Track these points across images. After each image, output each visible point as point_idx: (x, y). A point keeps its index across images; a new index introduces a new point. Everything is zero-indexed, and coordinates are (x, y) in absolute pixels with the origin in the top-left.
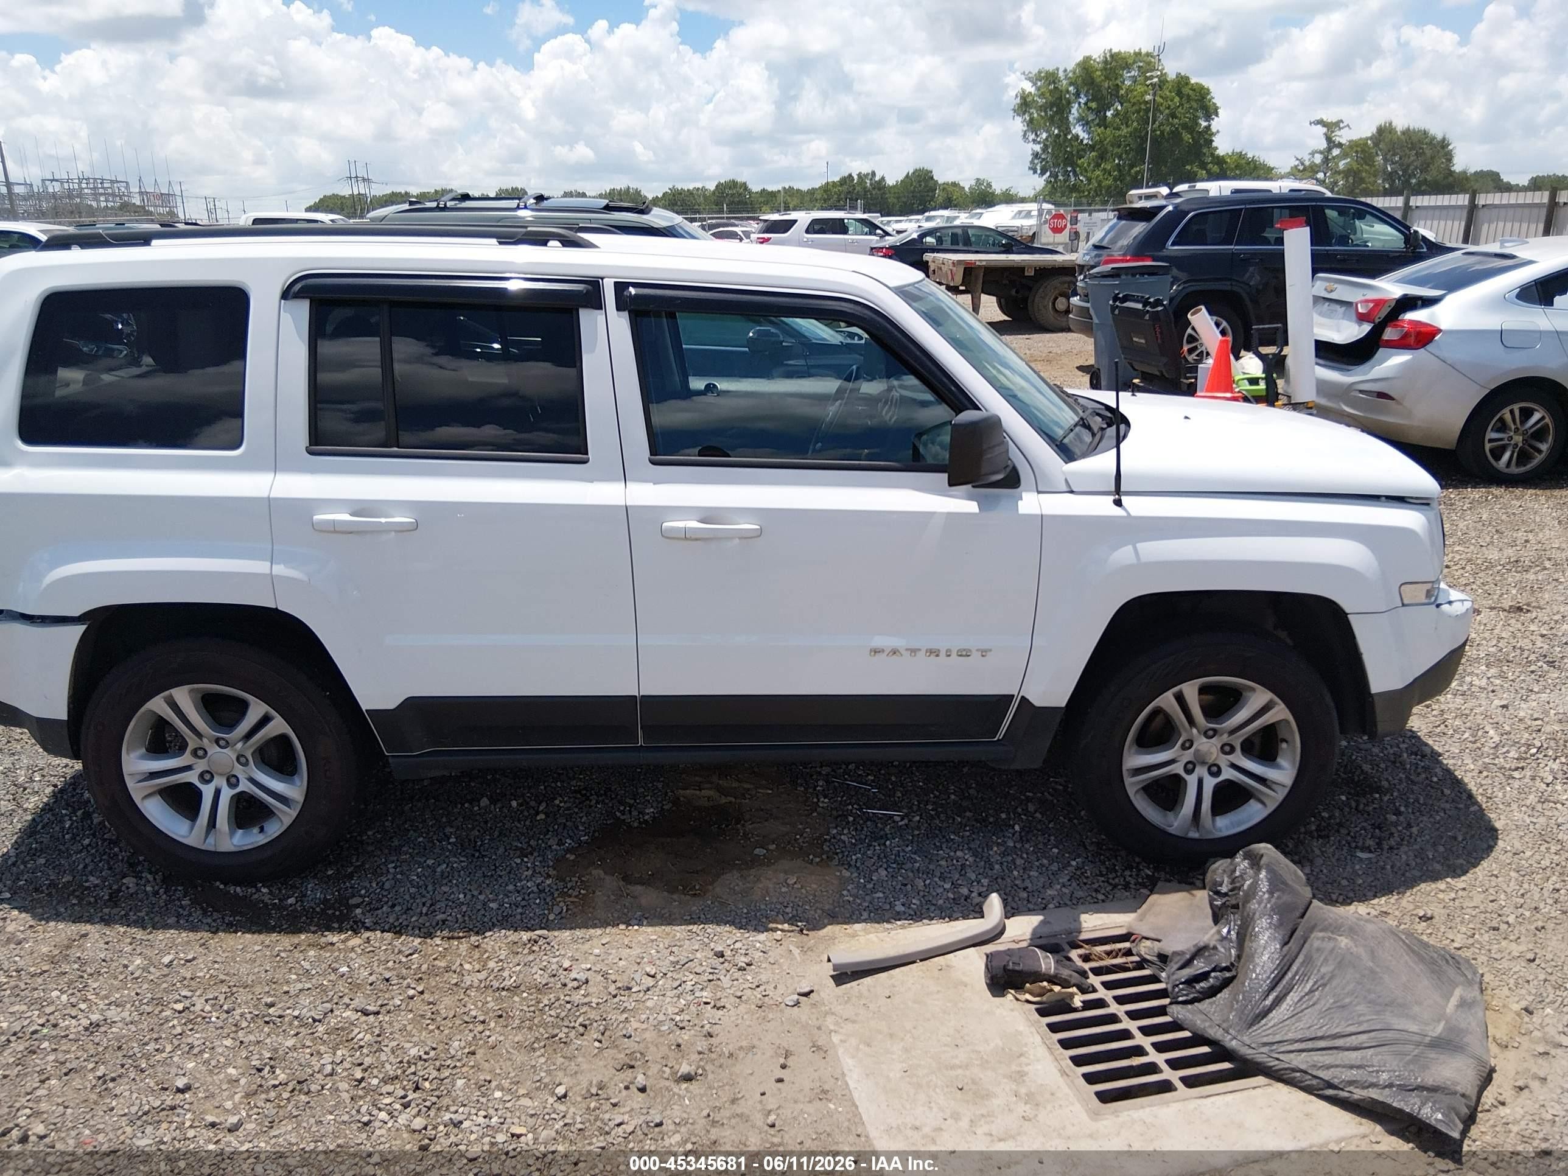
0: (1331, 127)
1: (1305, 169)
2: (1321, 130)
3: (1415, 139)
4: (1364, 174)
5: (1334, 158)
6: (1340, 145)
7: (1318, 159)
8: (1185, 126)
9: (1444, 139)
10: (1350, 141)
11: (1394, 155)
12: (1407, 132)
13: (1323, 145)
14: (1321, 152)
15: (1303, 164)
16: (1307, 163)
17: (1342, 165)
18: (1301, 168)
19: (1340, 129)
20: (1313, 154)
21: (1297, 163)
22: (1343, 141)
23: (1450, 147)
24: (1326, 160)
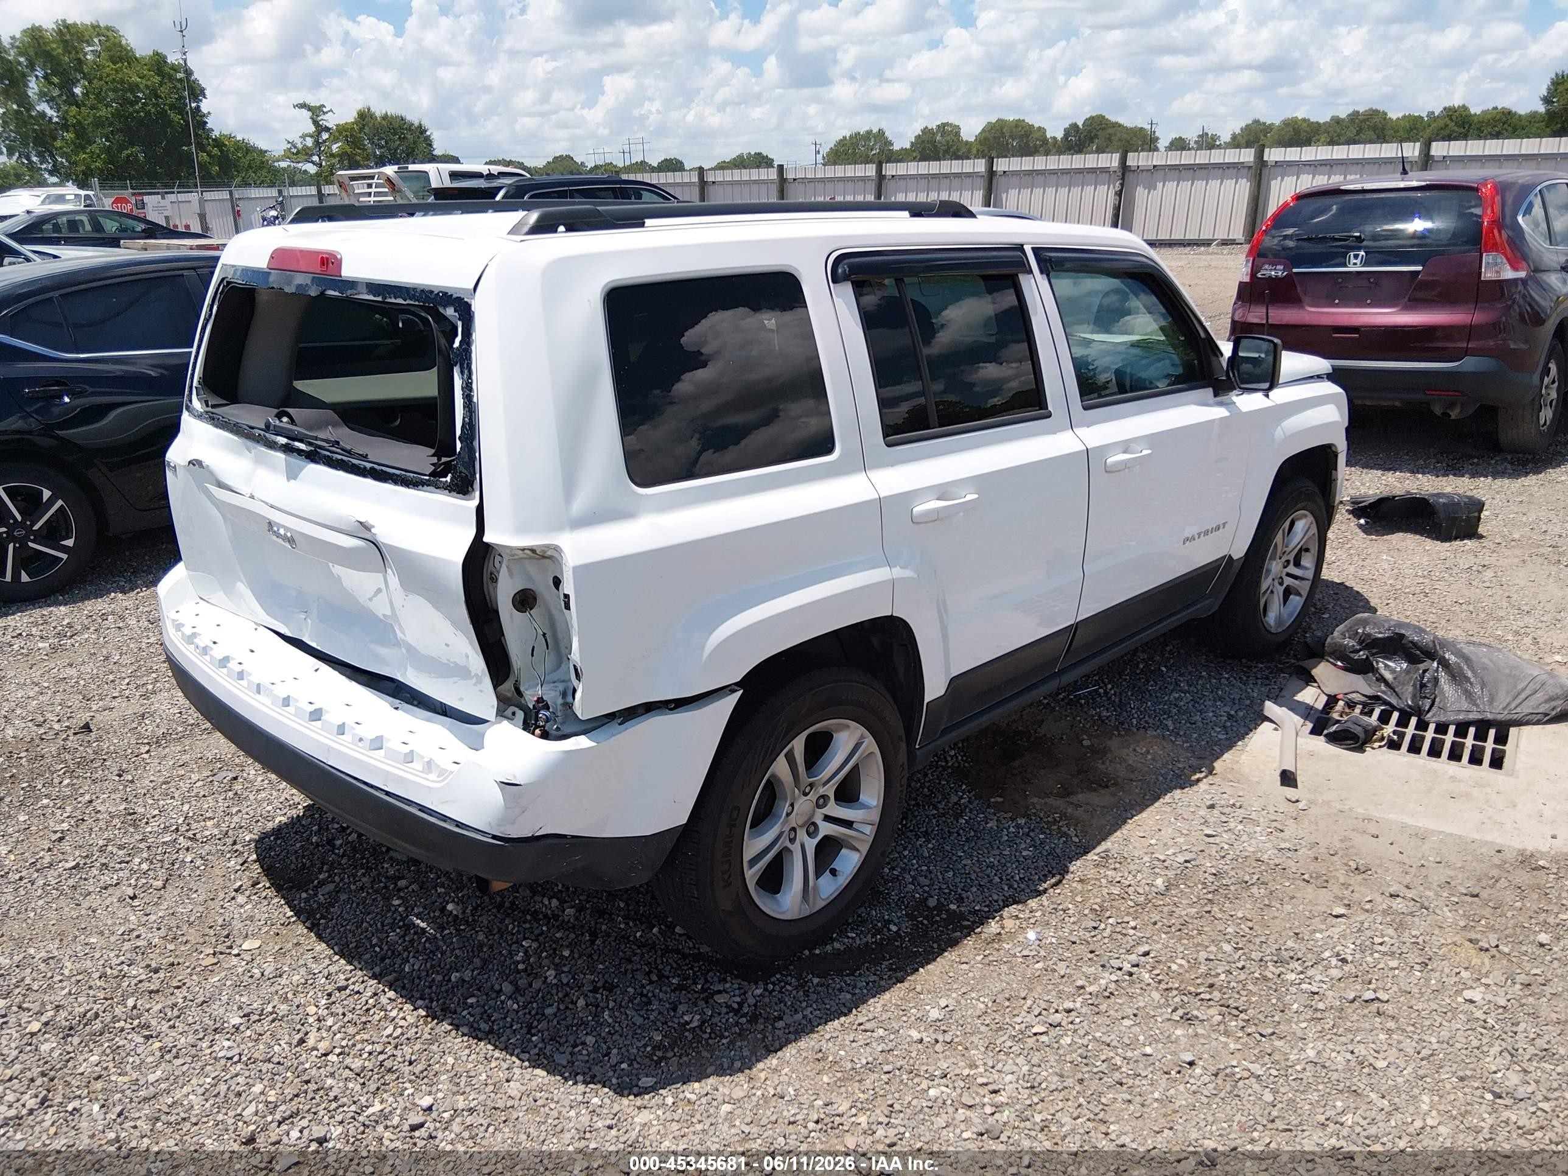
0: (316, 112)
1: (298, 152)
2: (306, 114)
3: (396, 126)
4: (358, 158)
5: (325, 141)
6: (327, 129)
7: (309, 142)
8: (172, 107)
9: (420, 126)
10: (337, 126)
11: (381, 139)
12: (385, 117)
13: (312, 129)
14: (311, 136)
15: (295, 147)
16: (300, 146)
17: (335, 148)
18: (295, 151)
19: (324, 113)
20: (304, 137)
21: (289, 146)
22: (330, 125)
23: (428, 133)
24: (317, 143)
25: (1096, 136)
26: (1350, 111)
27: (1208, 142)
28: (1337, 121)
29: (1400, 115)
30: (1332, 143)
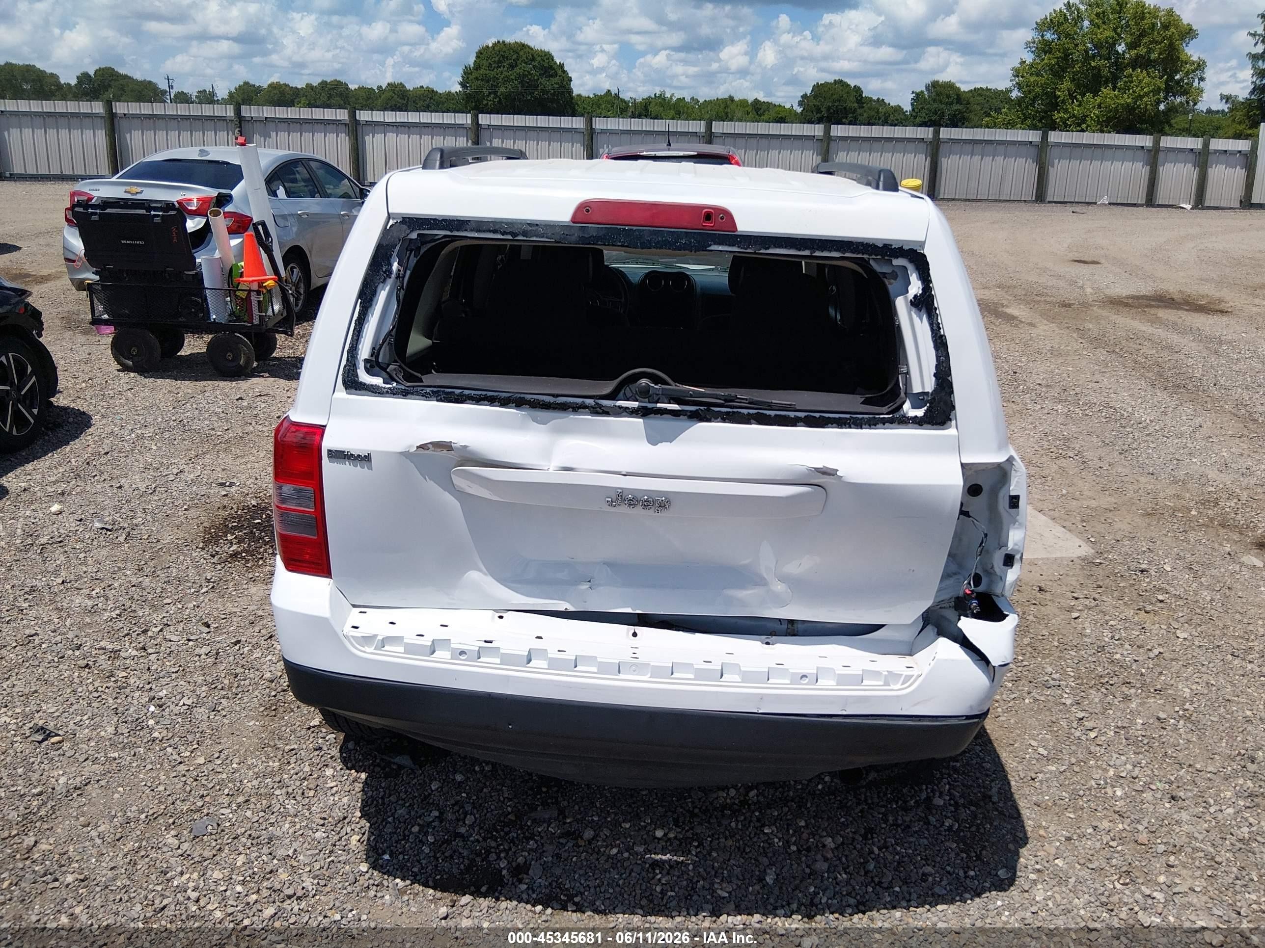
25: (110, 86)
26: (320, 81)
27: (207, 97)
28: (310, 87)
29: (357, 87)
30: (311, 105)
